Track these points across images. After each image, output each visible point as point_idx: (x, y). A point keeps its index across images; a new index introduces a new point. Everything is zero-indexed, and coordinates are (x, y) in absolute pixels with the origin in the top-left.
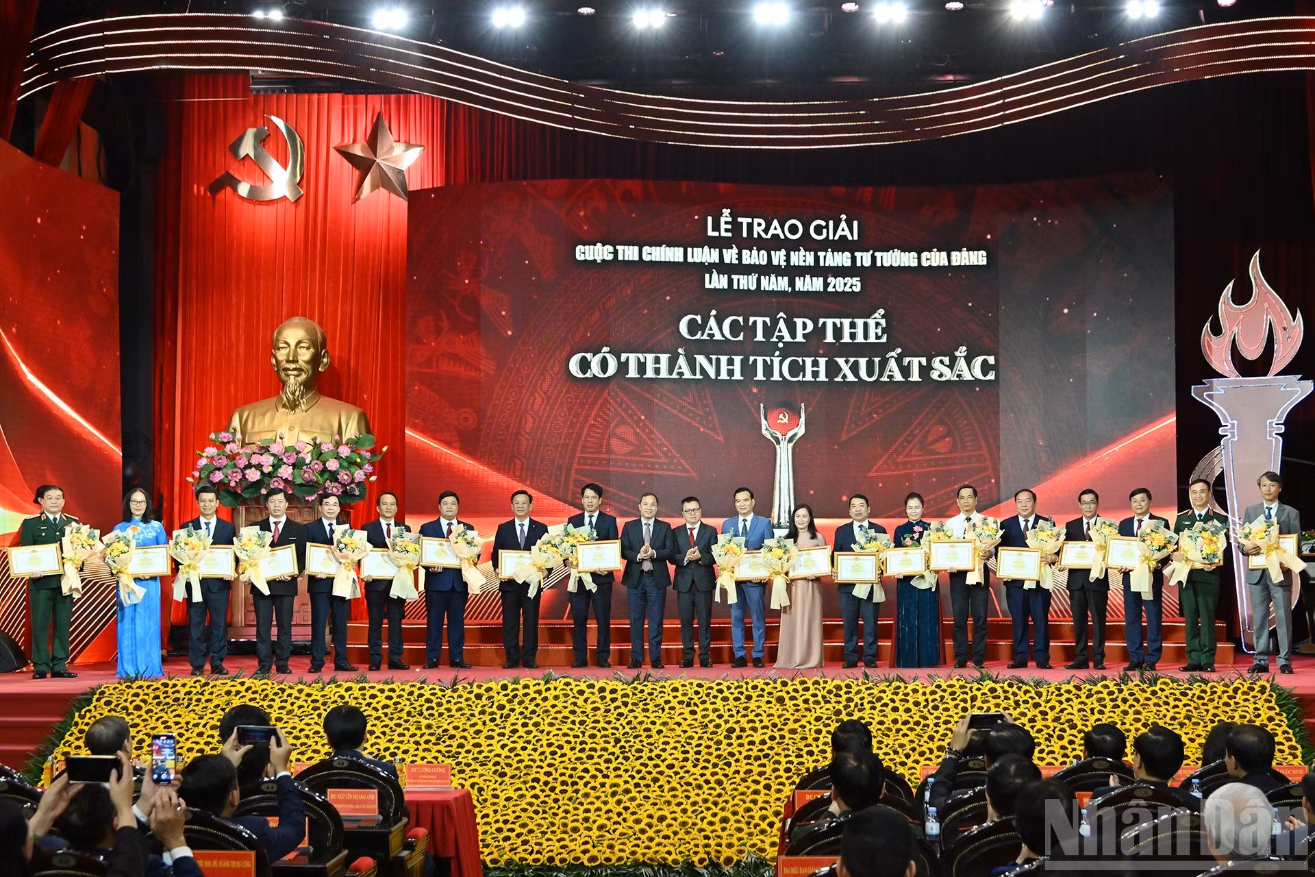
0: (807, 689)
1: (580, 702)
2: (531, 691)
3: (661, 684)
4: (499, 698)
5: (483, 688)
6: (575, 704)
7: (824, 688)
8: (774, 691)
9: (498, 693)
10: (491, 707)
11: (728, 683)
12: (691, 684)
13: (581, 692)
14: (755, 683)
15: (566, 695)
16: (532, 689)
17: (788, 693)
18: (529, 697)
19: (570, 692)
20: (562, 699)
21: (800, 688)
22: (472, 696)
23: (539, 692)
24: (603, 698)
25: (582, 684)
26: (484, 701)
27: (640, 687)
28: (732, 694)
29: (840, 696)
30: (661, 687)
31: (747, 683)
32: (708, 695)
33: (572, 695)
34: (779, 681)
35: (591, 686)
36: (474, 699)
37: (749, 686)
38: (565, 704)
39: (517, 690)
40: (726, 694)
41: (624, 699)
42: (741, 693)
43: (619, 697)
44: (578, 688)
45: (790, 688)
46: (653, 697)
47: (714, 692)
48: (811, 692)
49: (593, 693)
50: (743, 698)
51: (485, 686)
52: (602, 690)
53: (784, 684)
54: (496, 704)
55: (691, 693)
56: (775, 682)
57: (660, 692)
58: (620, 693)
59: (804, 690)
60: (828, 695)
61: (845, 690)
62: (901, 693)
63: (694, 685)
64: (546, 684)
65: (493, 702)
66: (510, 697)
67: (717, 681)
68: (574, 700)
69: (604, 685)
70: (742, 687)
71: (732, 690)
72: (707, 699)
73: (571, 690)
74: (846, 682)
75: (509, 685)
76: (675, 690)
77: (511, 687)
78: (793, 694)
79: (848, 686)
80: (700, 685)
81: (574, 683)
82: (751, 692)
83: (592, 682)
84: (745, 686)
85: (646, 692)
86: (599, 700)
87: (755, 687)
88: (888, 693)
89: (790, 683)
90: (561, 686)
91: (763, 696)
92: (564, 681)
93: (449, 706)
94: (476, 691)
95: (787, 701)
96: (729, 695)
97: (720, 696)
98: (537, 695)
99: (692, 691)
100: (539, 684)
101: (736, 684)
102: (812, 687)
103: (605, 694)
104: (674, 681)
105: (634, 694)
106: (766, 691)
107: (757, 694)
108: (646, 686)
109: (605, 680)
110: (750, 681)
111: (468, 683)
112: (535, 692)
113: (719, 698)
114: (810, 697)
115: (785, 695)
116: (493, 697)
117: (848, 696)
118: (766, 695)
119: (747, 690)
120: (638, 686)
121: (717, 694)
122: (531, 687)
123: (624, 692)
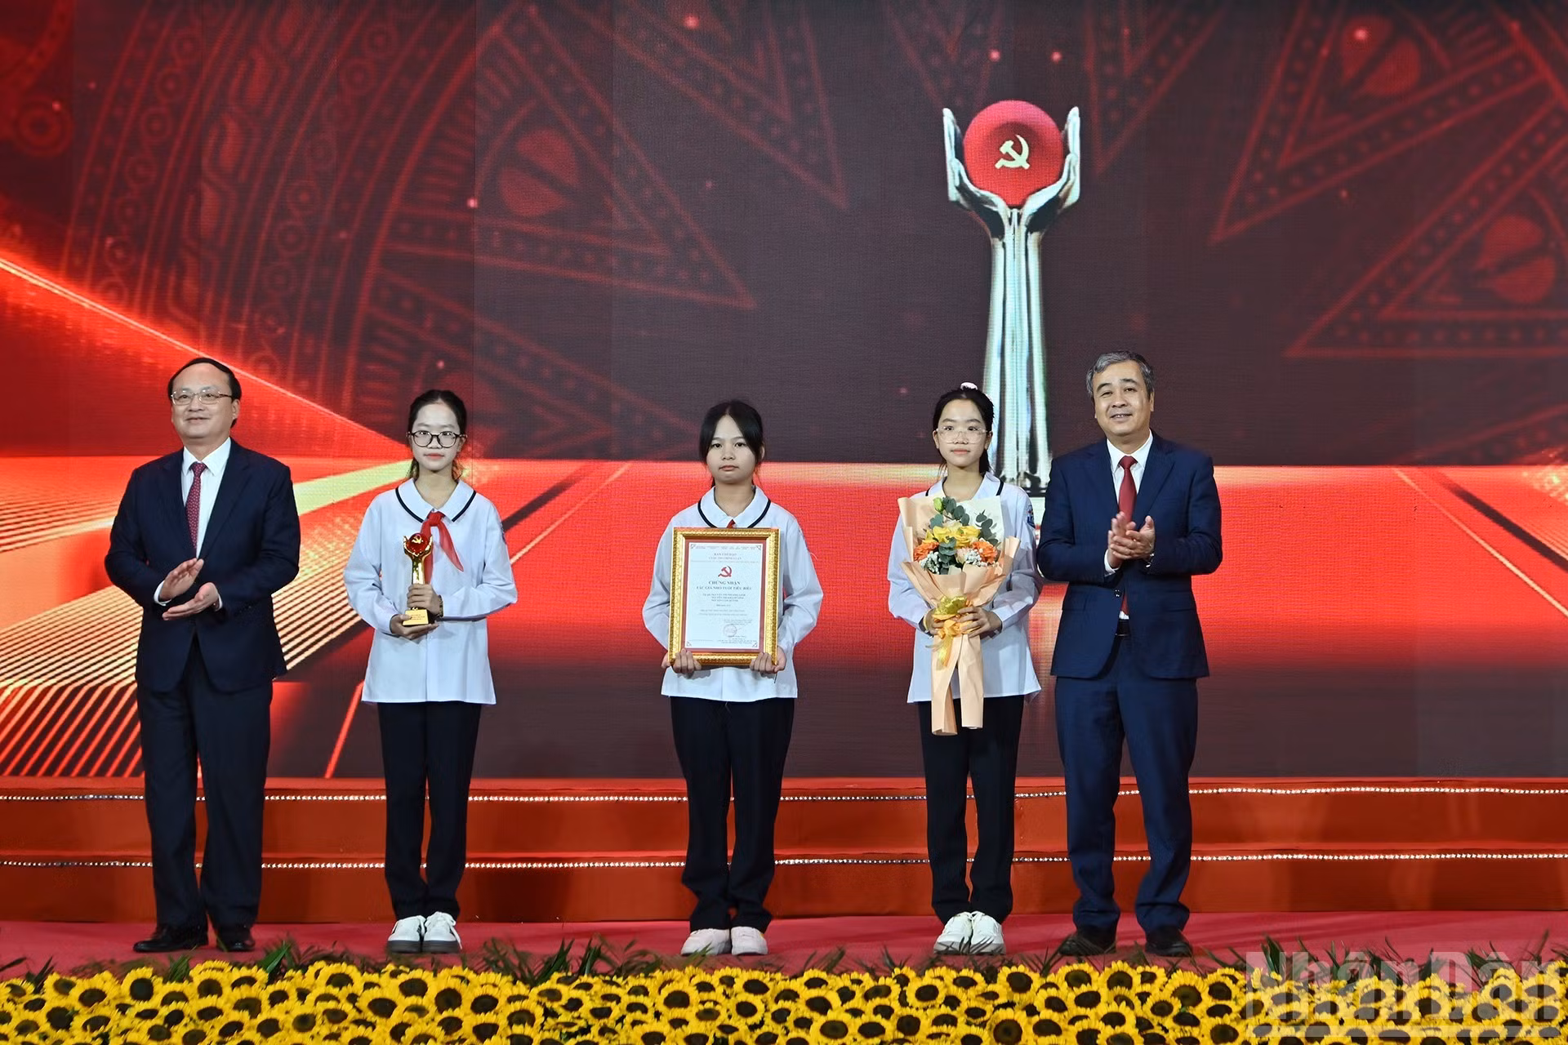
0: (1090, 1000)
1: (379, 1038)
2: (225, 1001)
3: (633, 982)
4: (125, 1023)
5: (76, 993)
7: (1143, 997)
8: (989, 1008)
9: (123, 1008)
11: (844, 981)
12: (728, 981)
13: (383, 1007)
14: (928, 979)
15: (336, 1016)
16: (230, 996)
17: (1031, 1010)
18: (220, 1022)
19: (347, 1007)
20: (323, 1028)
21: (1068, 995)
22: (40, 1017)
23: (251, 1006)
24: (451, 1026)
25: (384, 979)
26: (79, 1033)
27: (567, 992)
28: (856, 1013)
29: (1195, 1022)
30: (635, 991)
31: (903, 981)
32: (780, 1016)
33: (352, 1014)
34: (1005, 972)
35: (415, 988)
36: (45, 1026)
37: (911, 991)
39: (181, 997)
40: (837, 1013)
41: (518, 1029)
42: (886, 1012)
43: (502, 1022)
44: (375, 993)
45: (1039, 998)
46: (610, 1022)
47: (799, 1009)
48: (1103, 1009)
49: (420, 1011)
50: (890, 1026)
51: (81, 986)
52: (449, 998)
53: (1020, 984)
55: (726, 1010)
56: (991, 978)
57: (632, 1008)
58: (505, 1010)
59: (1081, 1001)
60: (1155, 1020)
61: (1208, 1001)
62: (1384, 1014)
63: (739, 985)
64: (272, 980)
66: (158, 1021)
67: (809, 974)
68: (361, 1031)
69: (454, 984)
70: (887, 991)
71: (857, 1002)
72: (778, 1029)
73: (352, 998)
74: (1212, 978)
75: (158, 982)
76: (679, 999)
77: (161, 989)
78: (1046, 1014)
79: (1219, 991)
80: (754, 987)
81: (359, 979)
82: (915, 1008)
83: (417, 974)
84: (896, 990)
85: (588, 1005)
87: (928, 993)
88: (1344, 1011)
89: (1037, 979)
90: (321, 988)
91: (952, 1021)
92: (328, 970)
94: (52, 999)
95: (1028, 1036)
96: (846, 1018)
97: (819, 1020)
98: (244, 1016)
99: (732, 1004)
100: (250, 981)
101: (868, 982)
102: (1104, 993)
103: (457, 1013)
104: (676, 974)
105: (549, 1013)
106: (964, 1006)
107: (933, 1013)
108: (587, 987)
109: (457, 970)
110: (911, 974)
111: (29, 977)
112: (240, 1005)
113: (816, 1027)
114: (1100, 1026)
115: (1021, 1017)
116: (105, 1020)
117: (1218, 1020)
118: (962, 1019)
119: (903, 1001)
120: (562, 988)
121: (807, 1013)
122: (227, 990)
123: (517, 1006)
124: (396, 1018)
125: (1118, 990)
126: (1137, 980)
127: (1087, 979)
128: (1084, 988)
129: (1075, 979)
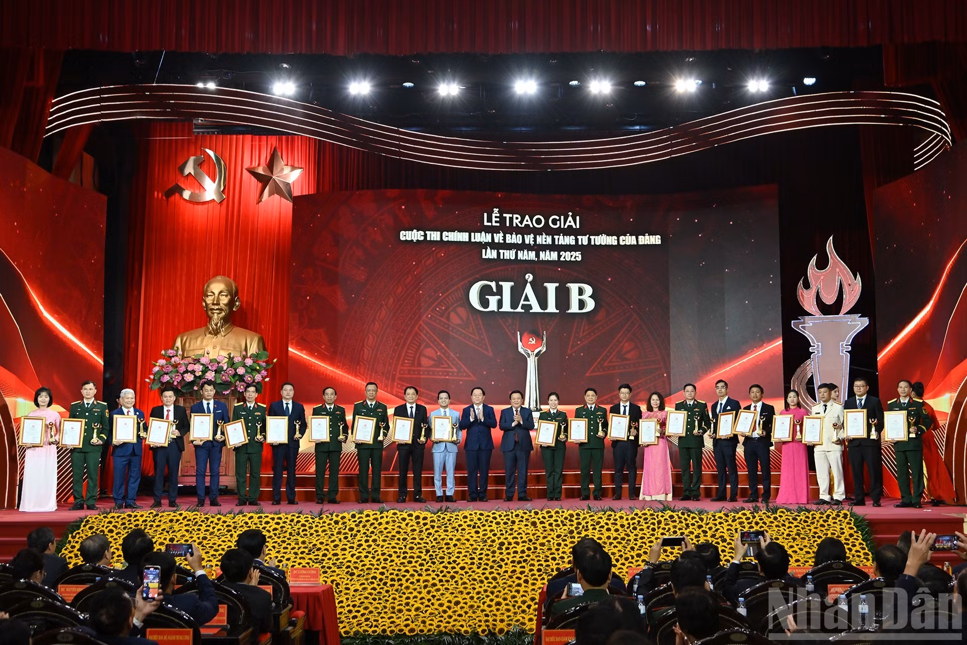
0: (551, 517)
1: (403, 526)
2: (371, 518)
3: (456, 513)
4: (350, 523)
5: (340, 517)
6: (400, 527)
7: (562, 516)
9: (349, 520)
10: (345, 529)
11: (500, 513)
12: (476, 513)
13: (404, 519)
14: (517, 513)
15: (394, 521)
17: (539, 519)
18: (370, 523)
19: (396, 519)
20: (391, 524)
21: (547, 516)
22: (332, 522)
23: (376, 519)
24: (418, 523)
25: (404, 513)
26: (340, 525)
28: (502, 520)
29: (573, 521)
30: (456, 515)
31: (512, 513)
32: (486, 521)
33: (398, 521)
34: (533, 511)
35: (410, 515)
36: (333, 524)
37: (514, 515)
38: (393, 527)
39: (362, 518)
40: (499, 520)
41: (432, 524)
42: (508, 519)
43: (429, 522)
44: (402, 516)
45: (540, 516)
46: (451, 522)
47: (490, 519)
48: (554, 519)
49: (412, 520)
50: (509, 522)
51: (341, 515)
52: (417, 517)
53: (536, 513)
54: (348, 527)
55: (475, 519)
56: (530, 512)
57: (456, 519)
58: (429, 520)
59: (549, 517)
60: (565, 521)
61: (575, 517)
62: (612, 519)
63: (478, 514)
64: (381, 514)
65: (346, 526)
66: (357, 523)
67: (492, 512)
68: (399, 524)
69: (419, 514)
70: (509, 515)
71: (503, 517)
72: (486, 523)
74: (576, 512)
75: (357, 514)
76: (465, 517)
77: (358, 516)
78: (542, 520)
79: (578, 515)
80: (481, 515)
81: (399, 513)
83: (411, 512)
84: (511, 515)
85: (446, 519)
86: (416, 525)
87: (517, 516)
88: (604, 519)
89: (540, 512)
90: (391, 515)
91: (522, 521)
92: (392, 511)
93: (317, 528)
94: (335, 518)
95: (538, 524)
97: (495, 521)
98: (375, 521)
100: (376, 514)
101: (505, 513)
102: (554, 516)
103: (419, 520)
104: (465, 512)
105: (438, 520)
106: (525, 518)
107: (519, 520)
108: (446, 515)
109: (419, 511)
110: (514, 512)
111: (330, 514)
112: (374, 519)
113: (494, 523)
114: (553, 522)
115: (537, 520)
116: (346, 523)
117: (578, 521)
118: (524, 521)
119: (512, 518)
120: (441, 515)
121: (492, 520)
122: (371, 516)
123: (432, 519)
124: (407, 522)
125: (557, 514)
126: (561, 512)
127: (550, 512)
128: (550, 514)
129: (548, 512)
